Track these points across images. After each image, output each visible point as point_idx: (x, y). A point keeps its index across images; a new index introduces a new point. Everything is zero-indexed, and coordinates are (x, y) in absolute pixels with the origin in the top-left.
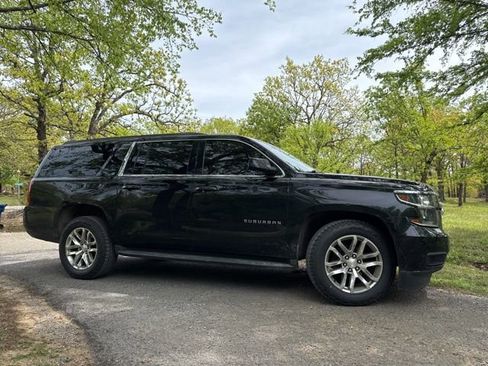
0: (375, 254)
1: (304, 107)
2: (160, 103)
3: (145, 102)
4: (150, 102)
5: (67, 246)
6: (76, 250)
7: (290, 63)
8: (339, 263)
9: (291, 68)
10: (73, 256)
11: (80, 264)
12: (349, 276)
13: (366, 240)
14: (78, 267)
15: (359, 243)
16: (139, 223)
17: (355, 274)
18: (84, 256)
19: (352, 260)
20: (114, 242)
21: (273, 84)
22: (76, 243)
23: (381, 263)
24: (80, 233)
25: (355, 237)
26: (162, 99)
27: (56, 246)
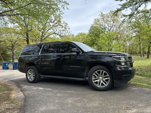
0: (107, 76)
1: (108, 27)
2: (61, 30)
3: (57, 30)
4: (58, 30)
5: (28, 74)
6: (30, 75)
7: (102, 14)
8: (97, 78)
9: (102, 15)
10: (29, 77)
11: (31, 79)
12: (100, 82)
13: (104, 72)
14: (30, 80)
15: (102, 72)
16: (44, 68)
17: (102, 82)
18: (32, 77)
19: (101, 77)
20: (39, 73)
21: (97, 21)
22: (30, 73)
23: (109, 78)
24: (30, 70)
25: (101, 70)
26: (62, 29)
27: (25, 74)
